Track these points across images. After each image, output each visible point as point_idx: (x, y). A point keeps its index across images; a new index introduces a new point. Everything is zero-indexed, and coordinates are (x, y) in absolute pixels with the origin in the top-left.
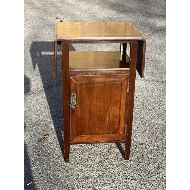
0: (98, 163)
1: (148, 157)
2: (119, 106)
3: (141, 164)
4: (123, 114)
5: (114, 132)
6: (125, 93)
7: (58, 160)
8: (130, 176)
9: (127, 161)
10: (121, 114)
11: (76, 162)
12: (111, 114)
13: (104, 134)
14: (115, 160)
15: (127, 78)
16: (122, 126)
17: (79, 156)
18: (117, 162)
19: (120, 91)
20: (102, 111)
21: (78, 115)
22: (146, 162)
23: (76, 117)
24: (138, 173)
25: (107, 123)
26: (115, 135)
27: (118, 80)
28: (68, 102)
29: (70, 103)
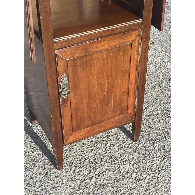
0: (102, 157)
1: (158, 129)
2: (128, 77)
3: (156, 141)
4: (132, 87)
5: (121, 113)
6: (136, 57)
7: (45, 169)
8: (154, 166)
9: (136, 142)
10: (130, 88)
11: (73, 165)
12: (117, 91)
13: (108, 119)
14: (122, 146)
15: (139, 35)
16: (131, 102)
17: (71, 152)
18: (126, 149)
19: (129, 55)
20: (106, 91)
21: (72, 105)
22: (160, 137)
23: (69, 109)
24: (160, 158)
25: (112, 104)
26: (122, 116)
27: (126, 40)
28: (57, 92)
29: (60, 91)
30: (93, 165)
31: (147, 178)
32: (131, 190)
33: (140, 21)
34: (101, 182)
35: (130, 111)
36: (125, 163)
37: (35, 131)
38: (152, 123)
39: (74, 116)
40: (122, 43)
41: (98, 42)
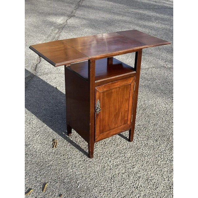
0: (114, 151)
1: (142, 135)
2: (128, 102)
3: (143, 141)
4: (130, 108)
5: (124, 124)
6: (132, 91)
7: (82, 158)
8: (144, 153)
9: (131, 142)
11: (98, 156)
12: (123, 110)
13: (118, 127)
14: (124, 145)
15: (134, 79)
16: (129, 117)
18: (126, 146)
19: (129, 90)
20: (117, 110)
21: (101, 117)
22: (145, 139)
23: (99, 120)
24: (146, 149)
25: (120, 118)
26: (125, 125)
27: (128, 82)
28: (94, 109)
29: (96, 109)
30: (110, 155)
31: (142, 160)
32: (133, 166)
33: (135, 72)
34: (116, 163)
35: (129, 123)
36: (127, 153)
37: (71, 139)
38: (138, 132)
39: (101, 124)
40: (126, 84)
41: (115, 83)
